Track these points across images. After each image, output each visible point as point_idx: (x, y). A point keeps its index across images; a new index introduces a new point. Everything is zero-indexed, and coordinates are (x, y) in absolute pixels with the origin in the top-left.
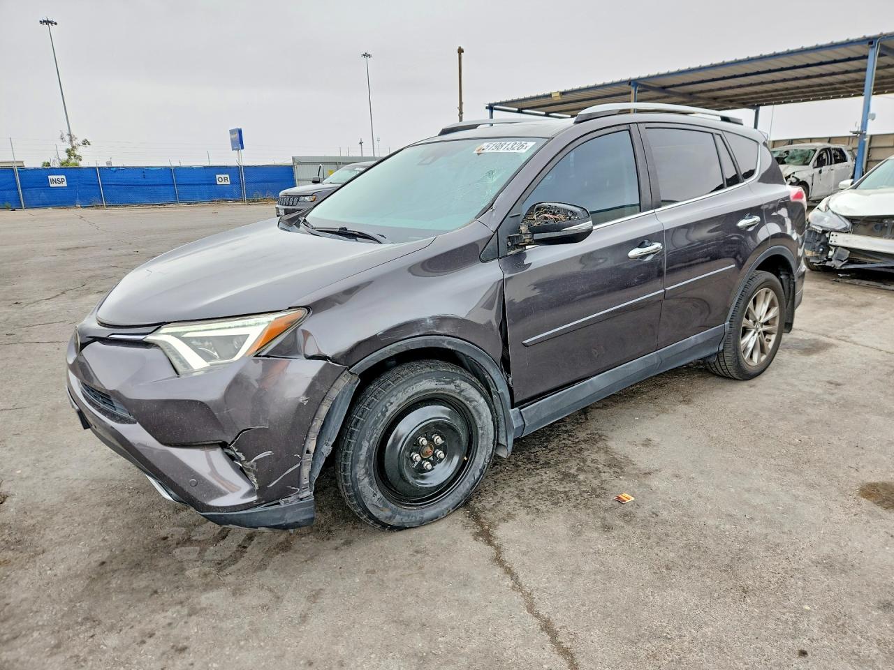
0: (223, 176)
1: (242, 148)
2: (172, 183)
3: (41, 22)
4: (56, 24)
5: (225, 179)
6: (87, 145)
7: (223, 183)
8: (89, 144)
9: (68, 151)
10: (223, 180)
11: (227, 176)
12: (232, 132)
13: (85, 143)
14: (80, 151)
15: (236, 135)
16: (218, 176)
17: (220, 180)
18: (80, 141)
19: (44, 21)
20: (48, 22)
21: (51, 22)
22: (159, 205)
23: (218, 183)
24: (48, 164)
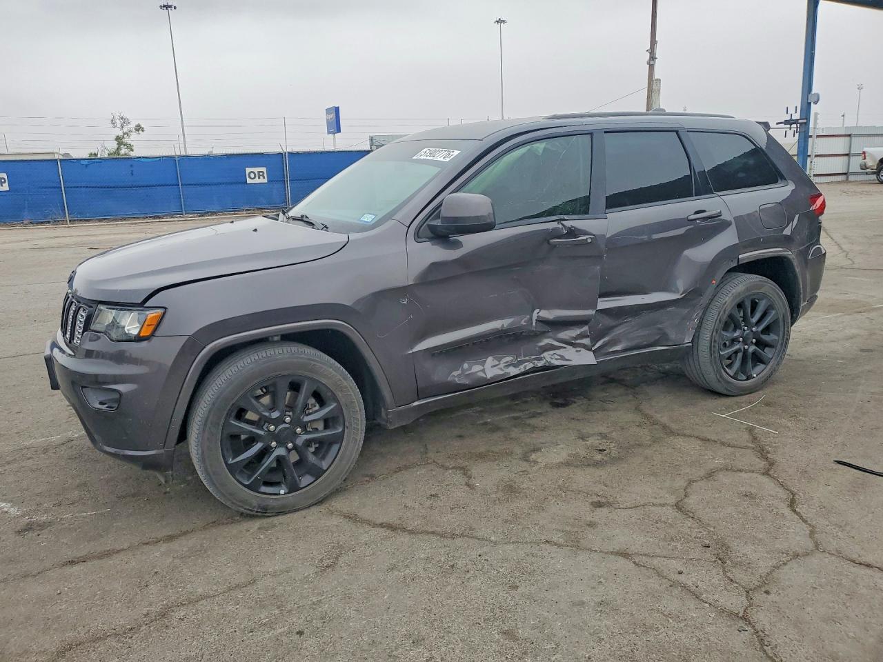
0: (256, 170)
1: (339, 130)
2: (174, 182)
3: (161, 6)
4: (175, 8)
5: (260, 174)
6: (140, 132)
7: (257, 181)
8: (143, 131)
9: (118, 138)
10: (256, 176)
11: (264, 169)
12: (328, 111)
13: (139, 128)
14: (133, 139)
15: (333, 115)
16: (248, 170)
17: (252, 175)
18: (132, 126)
19: (164, 6)
20: (167, 7)
21: (170, 7)
22: (155, 217)
23: (249, 181)
24: (95, 155)
